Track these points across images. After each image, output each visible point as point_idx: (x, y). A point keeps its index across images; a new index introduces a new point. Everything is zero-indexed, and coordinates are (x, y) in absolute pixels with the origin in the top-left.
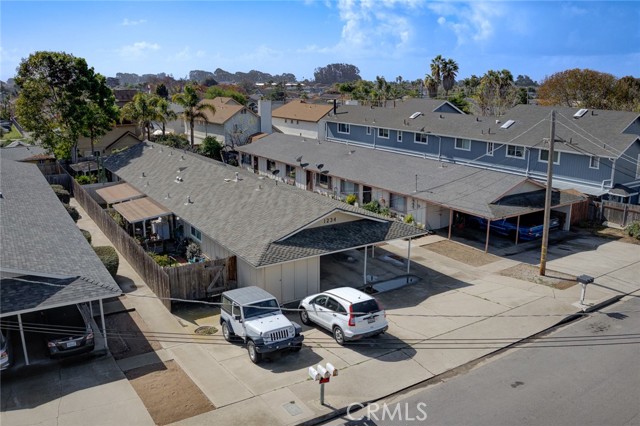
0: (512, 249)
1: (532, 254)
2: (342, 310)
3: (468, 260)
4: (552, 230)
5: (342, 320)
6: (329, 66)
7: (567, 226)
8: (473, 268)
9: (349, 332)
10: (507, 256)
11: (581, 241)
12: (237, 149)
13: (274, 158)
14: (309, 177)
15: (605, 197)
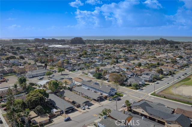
12: (73, 89)
13: (78, 91)
14: (82, 94)
15: (108, 96)
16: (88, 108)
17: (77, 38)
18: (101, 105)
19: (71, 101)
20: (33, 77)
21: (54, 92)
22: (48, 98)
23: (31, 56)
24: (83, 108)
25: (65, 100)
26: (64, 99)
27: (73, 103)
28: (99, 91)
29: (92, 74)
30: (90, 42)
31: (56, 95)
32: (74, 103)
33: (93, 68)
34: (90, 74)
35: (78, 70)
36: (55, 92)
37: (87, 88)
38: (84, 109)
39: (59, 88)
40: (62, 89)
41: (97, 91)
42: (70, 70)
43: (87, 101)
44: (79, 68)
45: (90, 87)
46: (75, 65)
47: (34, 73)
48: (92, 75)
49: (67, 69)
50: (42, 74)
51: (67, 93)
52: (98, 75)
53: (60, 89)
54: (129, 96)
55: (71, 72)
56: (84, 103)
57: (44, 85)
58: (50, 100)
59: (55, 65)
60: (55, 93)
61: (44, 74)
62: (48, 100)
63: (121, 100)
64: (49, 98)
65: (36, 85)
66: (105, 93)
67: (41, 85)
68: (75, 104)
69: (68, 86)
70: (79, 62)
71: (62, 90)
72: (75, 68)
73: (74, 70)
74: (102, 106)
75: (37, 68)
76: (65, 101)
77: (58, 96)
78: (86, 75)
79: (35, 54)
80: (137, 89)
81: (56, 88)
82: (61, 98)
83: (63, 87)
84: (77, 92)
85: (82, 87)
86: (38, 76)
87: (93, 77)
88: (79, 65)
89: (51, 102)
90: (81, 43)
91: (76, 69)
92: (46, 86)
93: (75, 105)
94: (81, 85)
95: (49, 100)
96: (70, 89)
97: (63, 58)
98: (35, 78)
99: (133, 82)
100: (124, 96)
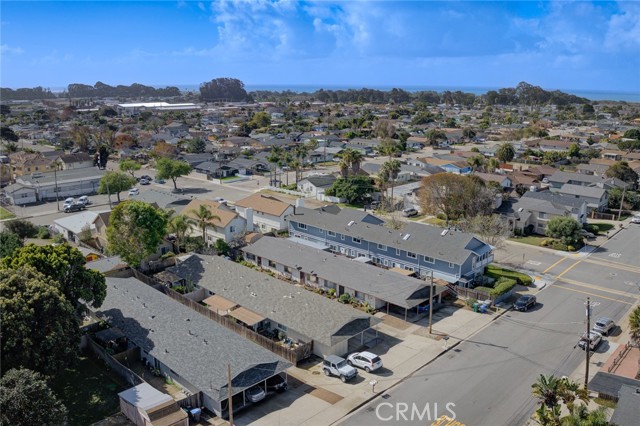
0: (416, 318)
1: (425, 320)
2: (368, 361)
3: (399, 327)
4: (434, 305)
5: (369, 365)
6: (214, 81)
7: (440, 301)
8: (402, 332)
9: (372, 369)
10: (414, 322)
11: (446, 310)
12: (243, 249)
13: (275, 260)
14: (302, 275)
15: (457, 283)
16: (376, 366)
17: (222, 80)
18: (451, 342)
19: (253, 320)
20: (41, 201)
21: (137, 268)
22: (97, 304)
23: (46, 133)
24: (347, 370)
25: (213, 315)
26: (200, 304)
27: (266, 334)
28: (393, 260)
29: (318, 185)
30: (269, 97)
31: (152, 284)
32: (267, 332)
33: (312, 165)
34: (308, 185)
35: (249, 173)
36: (143, 266)
37: (320, 245)
38: (352, 379)
39: (166, 244)
40: (183, 251)
41: (381, 256)
42: (213, 171)
43: (358, 320)
44: (250, 164)
45: (338, 238)
46: (231, 155)
47: (46, 184)
48: (323, 190)
49: (200, 171)
50: (81, 186)
51: (216, 272)
52: (355, 187)
53: (176, 252)
54: (559, 282)
55: (216, 181)
56: (341, 332)
57: (87, 232)
58: (115, 314)
59: (146, 158)
60: (148, 275)
61: (90, 190)
62: (99, 315)
63: (539, 306)
64: (106, 306)
65: (47, 237)
66: (442, 266)
67: (71, 233)
68: (276, 338)
69: (214, 236)
70: (244, 147)
71: (183, 258)
72: (233, 164)
73: (233, 174)
74: (456, 348)
75: (65, 166)
76: (207, 319)
77: (162, 289)
78: (292, 192)
79: (67, 126)
80: (578, 246)
81: (152, 245)
82: (186, 302)
83: (189, 240)
84: (271, 264)
85: (293, 239)
86: (62, 199)
87: (329, 199)
88: (249, 155)
89: (120, 333)
90: (237, 99)
91: (237, 171)
92: (94, 236)
93: (279, 350)
94: (284, 233)
95: (105, 319)
96: (232, 251)
97: (178, 135)
98: (48, 205)
99: (542, 214)
100: (539, 283)
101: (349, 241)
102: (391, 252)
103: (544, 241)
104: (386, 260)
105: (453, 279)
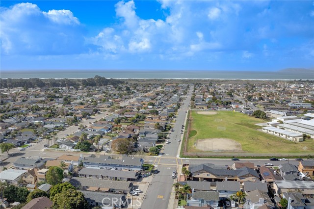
12: (79, 173)
14: (103, 177)
15: (141, 170)
19: (107, 190)
34: (64, 146)
41: (117, 167)
42: (16, 144)
45: (102, 165)
48: (71, 147)
52: (86, 145)
54: (159, 165)
55: (19, 148)
63: (159, 172)
66: (135, 167)
68: (114, 192)
74: (150, 184)
78: (59, 149)
80: (158, 154)
87: (76, 150)
91: (24, 142)
94: (81, 166)
96: (74, 175)
99: (146, 146)
100: (156, 166)
101: (106, 165)
102: (120, 166)
103: (149, 154)
104: (119, 168)
105: (139, 169)
